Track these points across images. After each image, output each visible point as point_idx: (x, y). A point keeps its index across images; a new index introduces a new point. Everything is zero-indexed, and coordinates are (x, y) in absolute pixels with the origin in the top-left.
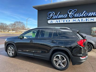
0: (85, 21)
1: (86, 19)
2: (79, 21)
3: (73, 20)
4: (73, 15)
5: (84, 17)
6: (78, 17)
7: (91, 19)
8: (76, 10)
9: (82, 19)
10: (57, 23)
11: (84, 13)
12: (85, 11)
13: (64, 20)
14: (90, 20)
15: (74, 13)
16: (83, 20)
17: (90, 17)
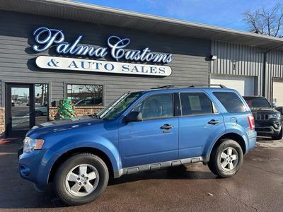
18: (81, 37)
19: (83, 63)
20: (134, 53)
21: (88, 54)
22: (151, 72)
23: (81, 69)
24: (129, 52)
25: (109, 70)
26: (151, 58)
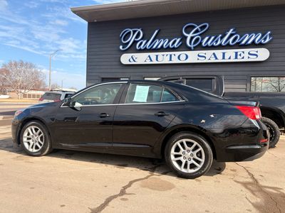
0: (233, 60)
1: (236, 53)
2: (216, 58)
3: (199, 56)
4: (197, 39)
5: (228, 46)
6: (213, 47)
7: (249, 53)
8: (205, 26)
9: (224, 54)
11: (229, 33)
12: (232, 30)
13: (171, 55)
14: (245, 55)
15: (199, 35)
16: (227, 57)
17: (246, 46)
18: (156, 31)
19: (157, 56)
20: (213, 38)
21: (162, 46)
22: (236, 58)
23: (155, 62)
24: (207, 38)
25: (183, 60)
26: (237, 41)
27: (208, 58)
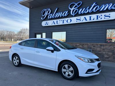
0: (95, 20)
1: (97, 16)
2: (86, 20)
3: (77, 19)
4: (76, 11)
5: (93, 13)
6: (84, 14)
7: (105, 16)
8: (80, 3)
9: (90, 17)
10: (53, 25)
11: (93, 6)
12: (94, 3)
13: (63, 20)
15: (77, 8)
16: (92, 18)
17: (103, 12)
19: (57, 21)
20: (84, 9)
21: (59, 16)
22: (97, 19)
23: (56, 24)
24: (81, 9)
25: (69, 23)
26: (98, 9)
27: (82, 20)
